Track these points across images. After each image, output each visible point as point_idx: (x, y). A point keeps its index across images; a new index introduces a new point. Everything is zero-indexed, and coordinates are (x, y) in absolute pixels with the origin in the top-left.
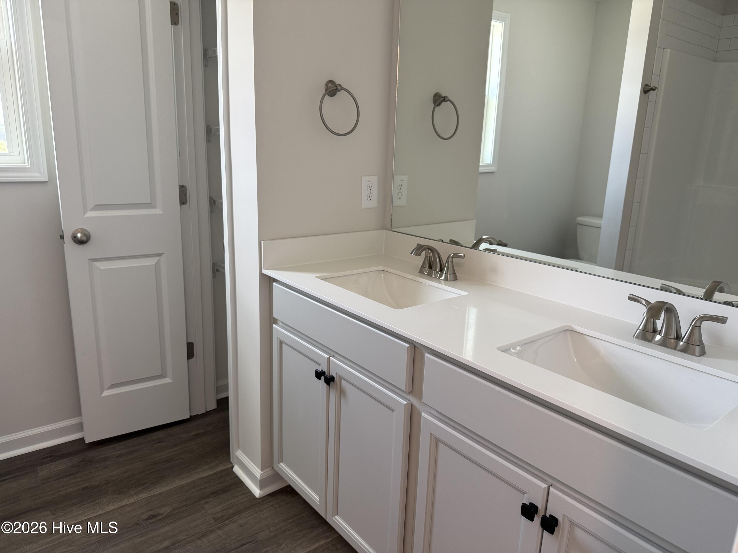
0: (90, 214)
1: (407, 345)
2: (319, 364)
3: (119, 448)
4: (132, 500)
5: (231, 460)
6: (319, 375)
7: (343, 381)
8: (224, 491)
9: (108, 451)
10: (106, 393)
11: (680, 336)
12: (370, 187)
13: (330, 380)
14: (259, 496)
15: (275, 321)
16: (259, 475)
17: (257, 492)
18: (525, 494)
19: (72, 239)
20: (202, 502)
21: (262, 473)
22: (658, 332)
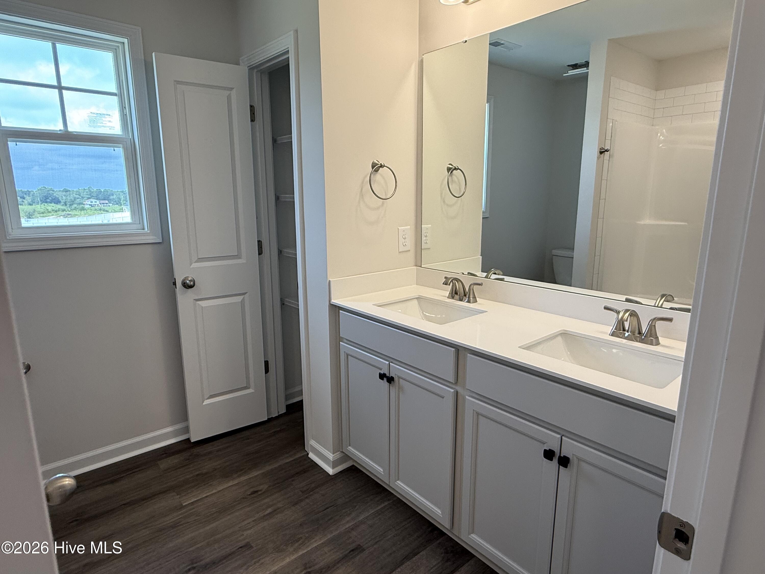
0: (195, 265)
1: (453, 349)
2: (381, 369)
3: (217, 445)
4: (236, 482)
5: (306, 449)
6: (382, 376)
7: (401, 380)
8: (305, 471)
9: (209, 448)
10: (207, 402)
11: (641, 332)
12: (405, 235)
13: (390, 380)
14: (333, 473)
15: (341, 339)
16: (332, 457)
17: (331, 471)
18: (544, 444)
19: (183, 285)
20: (290, 480)
21: (334, 456)
22: (627, 331)
